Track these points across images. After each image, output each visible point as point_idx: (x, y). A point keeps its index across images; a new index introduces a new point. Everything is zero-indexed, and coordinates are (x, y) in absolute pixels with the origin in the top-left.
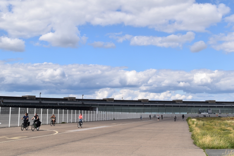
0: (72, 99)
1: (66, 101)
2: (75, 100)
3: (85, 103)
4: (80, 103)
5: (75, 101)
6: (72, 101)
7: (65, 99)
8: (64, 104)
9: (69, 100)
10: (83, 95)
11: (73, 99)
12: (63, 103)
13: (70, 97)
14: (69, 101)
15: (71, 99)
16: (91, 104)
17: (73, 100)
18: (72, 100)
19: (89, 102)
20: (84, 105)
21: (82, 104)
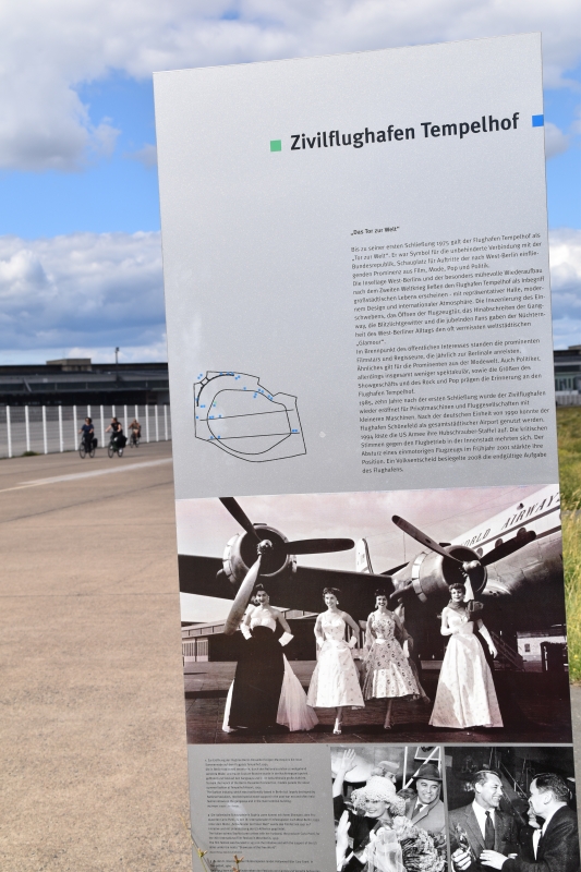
0: (79, 367)
1: (56, 374)
2: (90, 369)
3: (127, 378)
4: (109, 377)
5: (89, 373)
6: (80, 372)
7: (53, 368)
8: (51, 385)
9: (65, 369)
10: (118, 349)
11: (81, 366)
12: (45, 380)
13: (68, 360)
14: (68, 373)
15: (73, 366)
16: (150, 382)
17: (83, 369)
18: (77, 369)
19: (143, 373)
20: (125, 384)
21: (115, 382)
